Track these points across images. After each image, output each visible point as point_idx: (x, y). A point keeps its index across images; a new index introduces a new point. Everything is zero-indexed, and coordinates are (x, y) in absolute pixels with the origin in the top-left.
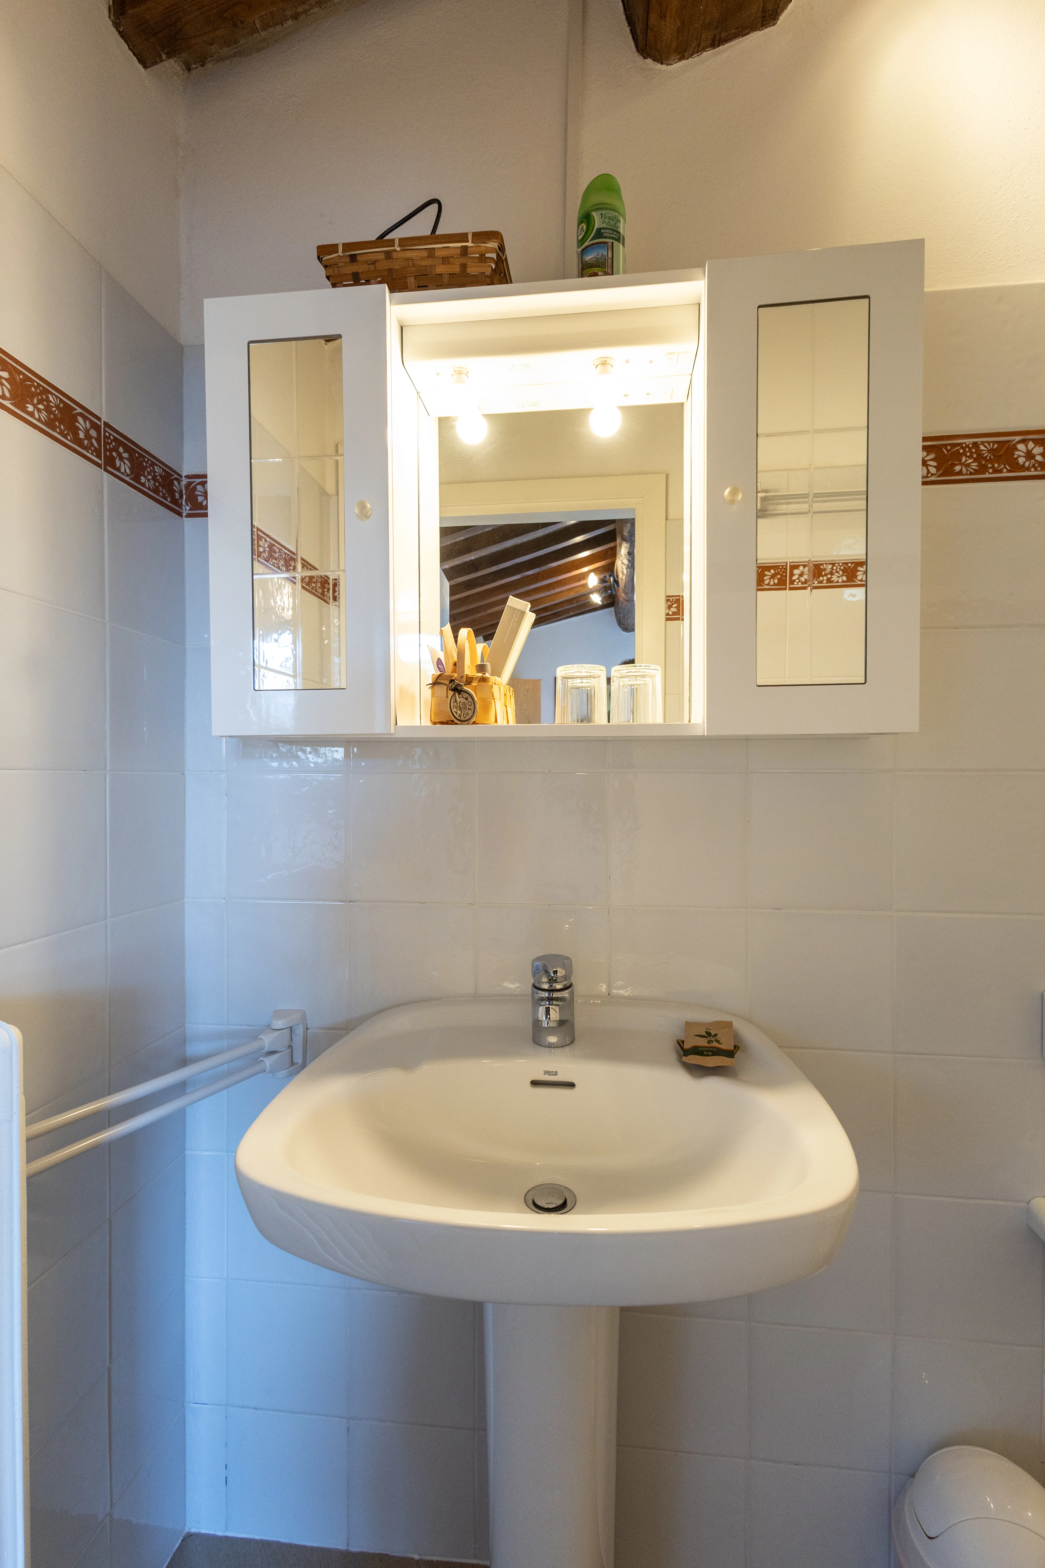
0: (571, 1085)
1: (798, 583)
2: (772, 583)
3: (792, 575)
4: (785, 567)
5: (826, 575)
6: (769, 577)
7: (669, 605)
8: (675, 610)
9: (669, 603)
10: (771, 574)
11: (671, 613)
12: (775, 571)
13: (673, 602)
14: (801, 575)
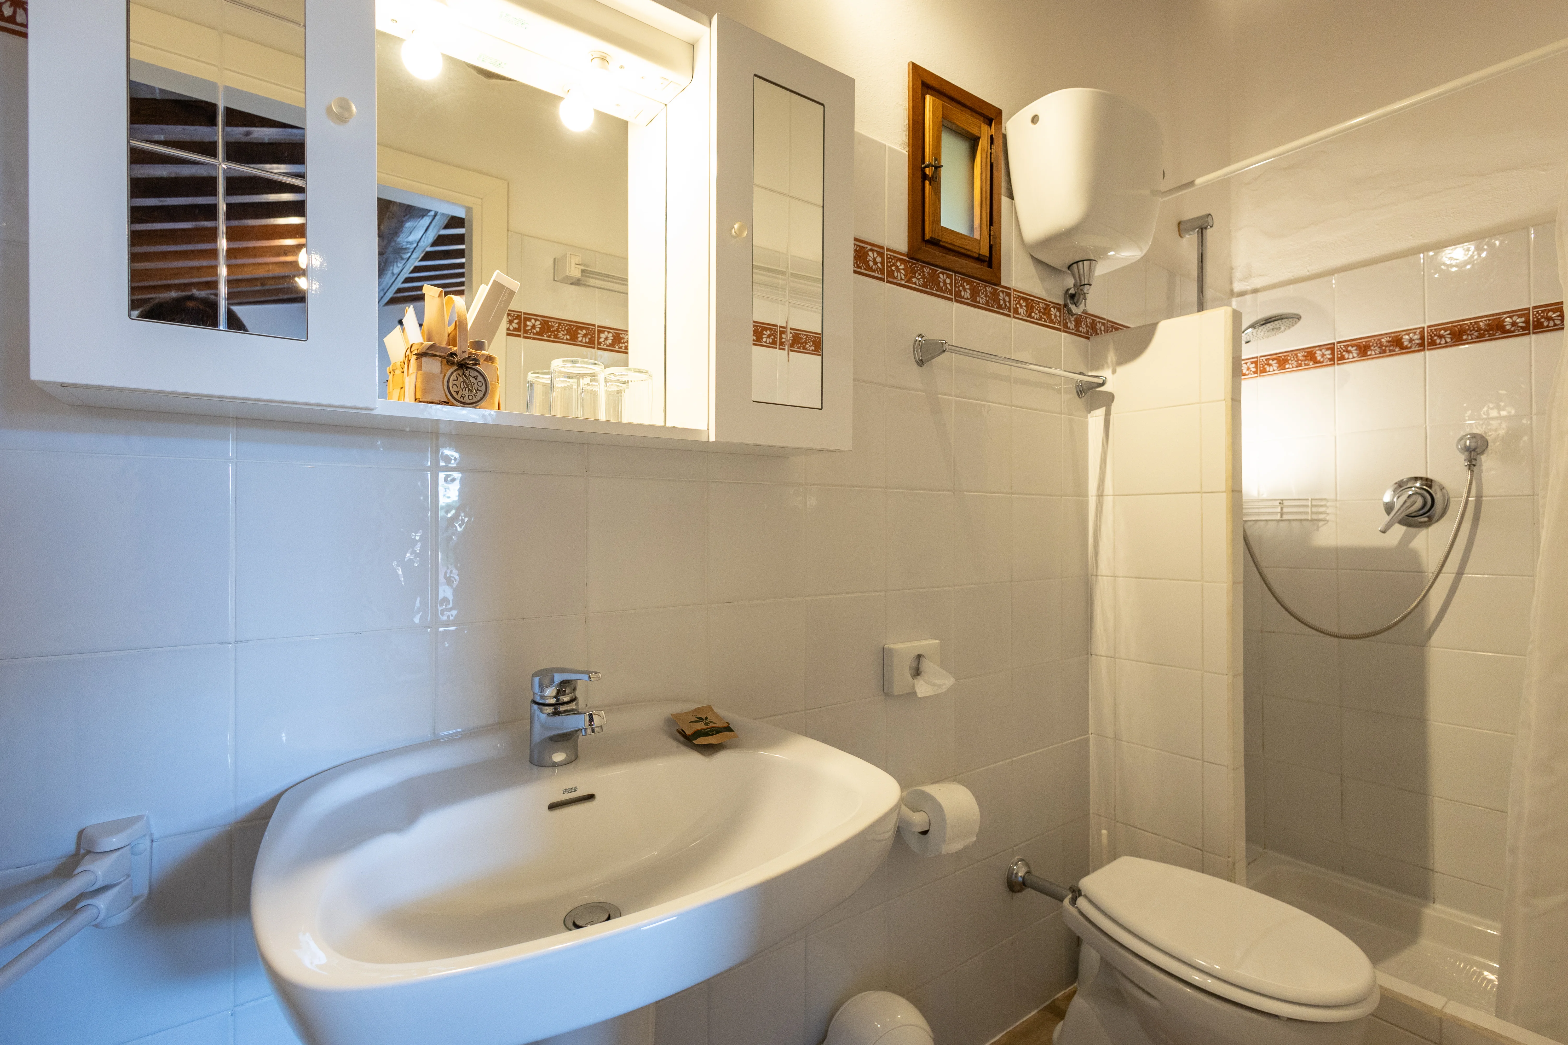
0: (591, 797)
1: (604, 345)
2: (584, 341)
3: (599, 338)
4: (594, 330)
5: (624, 343)
6: (582, 335)
7: (510, 320)
8: (516, 326)
9: (510, 317)
10: (583, 333)
11: (511, 328)
12: (586, 331)
13: (514, 317)
14: (606, 339)
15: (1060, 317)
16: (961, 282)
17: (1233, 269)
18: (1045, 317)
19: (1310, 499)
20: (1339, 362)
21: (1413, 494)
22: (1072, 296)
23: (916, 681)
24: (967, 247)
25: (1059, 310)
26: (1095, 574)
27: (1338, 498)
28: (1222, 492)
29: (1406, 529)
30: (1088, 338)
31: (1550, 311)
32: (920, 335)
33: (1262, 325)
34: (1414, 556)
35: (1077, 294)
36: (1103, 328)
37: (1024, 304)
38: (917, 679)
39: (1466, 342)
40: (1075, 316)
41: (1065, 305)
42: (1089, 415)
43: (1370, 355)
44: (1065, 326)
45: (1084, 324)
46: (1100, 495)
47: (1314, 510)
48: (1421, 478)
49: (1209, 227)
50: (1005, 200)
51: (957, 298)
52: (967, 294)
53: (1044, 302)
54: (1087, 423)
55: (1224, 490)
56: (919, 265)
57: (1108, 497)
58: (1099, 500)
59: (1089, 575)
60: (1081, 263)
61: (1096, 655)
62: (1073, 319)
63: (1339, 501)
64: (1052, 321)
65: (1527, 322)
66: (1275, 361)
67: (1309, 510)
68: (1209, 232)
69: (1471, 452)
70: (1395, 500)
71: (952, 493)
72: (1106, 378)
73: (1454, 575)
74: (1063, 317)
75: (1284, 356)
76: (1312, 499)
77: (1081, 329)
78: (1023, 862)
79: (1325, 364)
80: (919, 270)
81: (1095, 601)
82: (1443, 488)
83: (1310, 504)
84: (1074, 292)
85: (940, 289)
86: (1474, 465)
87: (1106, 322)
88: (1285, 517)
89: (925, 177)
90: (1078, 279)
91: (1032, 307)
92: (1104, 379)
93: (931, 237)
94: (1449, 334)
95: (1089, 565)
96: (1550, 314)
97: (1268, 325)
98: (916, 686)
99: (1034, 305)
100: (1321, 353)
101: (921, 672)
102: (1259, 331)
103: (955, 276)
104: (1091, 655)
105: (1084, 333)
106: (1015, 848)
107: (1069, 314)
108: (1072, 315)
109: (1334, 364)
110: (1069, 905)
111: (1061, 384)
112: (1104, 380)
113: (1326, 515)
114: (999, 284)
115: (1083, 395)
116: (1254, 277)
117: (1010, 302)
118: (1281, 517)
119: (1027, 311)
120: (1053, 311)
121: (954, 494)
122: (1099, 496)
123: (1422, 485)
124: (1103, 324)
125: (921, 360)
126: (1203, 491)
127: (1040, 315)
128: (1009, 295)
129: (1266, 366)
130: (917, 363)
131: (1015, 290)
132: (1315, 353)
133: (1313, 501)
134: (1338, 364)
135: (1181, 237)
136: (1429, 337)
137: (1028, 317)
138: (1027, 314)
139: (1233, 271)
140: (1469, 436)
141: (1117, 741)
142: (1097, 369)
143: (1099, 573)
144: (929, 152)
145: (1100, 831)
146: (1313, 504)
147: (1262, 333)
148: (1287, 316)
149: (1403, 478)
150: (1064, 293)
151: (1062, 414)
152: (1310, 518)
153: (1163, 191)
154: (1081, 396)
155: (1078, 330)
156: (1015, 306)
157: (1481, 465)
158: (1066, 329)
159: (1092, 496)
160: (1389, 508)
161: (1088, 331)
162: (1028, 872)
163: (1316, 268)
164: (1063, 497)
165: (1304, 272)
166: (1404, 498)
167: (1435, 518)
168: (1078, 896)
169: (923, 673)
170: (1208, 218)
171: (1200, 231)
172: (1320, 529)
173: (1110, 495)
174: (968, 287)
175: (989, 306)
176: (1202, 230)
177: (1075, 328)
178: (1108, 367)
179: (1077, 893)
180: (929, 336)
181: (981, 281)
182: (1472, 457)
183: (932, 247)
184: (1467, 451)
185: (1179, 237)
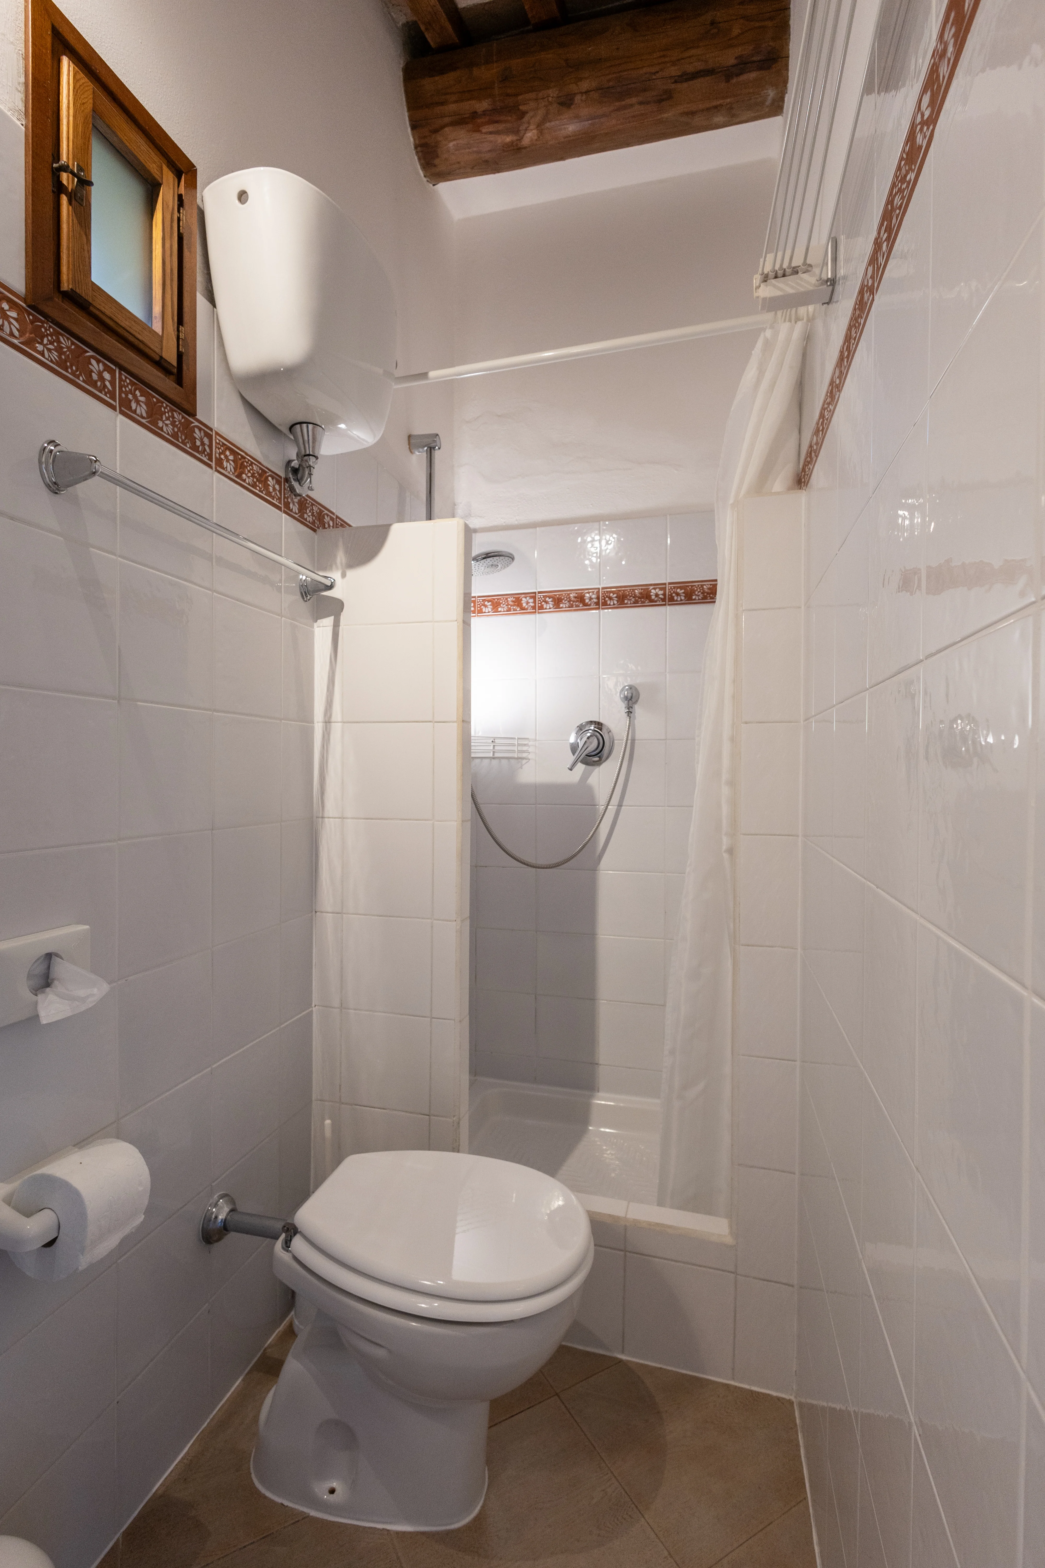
15: (280, 491)
16: (130, 387)
17: (455, 505)
18: (260, 485)
19: (517, 738)
20: (539, 611)
21: (590, 736)
22: (295, 471)
23: (40, 997)
24: (140, 337)
25: (278, 482)
26: (321, 815)
27: (537, 738)
28: (454, 722)
29: (585, 768)
30: (315, 531)
31: (678, 588)
32: (51, 442)
33: (484, 558)
34: (590, 791)
35: (301, 468)
36: (331, 524)
37: (231, 458)
38: (44, 992)
39: (627, 605)
40: (299, 498)
41: (287, 480)
42: (315, 625)
43: (562, 608)
44: (287, 505)
45: (310, 512)
46: (328, 722)
47: (520, 748)
48: (595, 722)
49: (437, 447)
50: (201, 301)
51: (123, 408)
52: (142, 410)
53: (260, 466)
54: (313, 633)
55: (455, 720)
56: (48, 328)
57: (336, 724)
58: (326, 728)
59: (315, 818)
60: (304, 426)
61: (322, 912)
62: (296, 500)
63: (538, 741)
64: (269, 494)
65: (664, 595)
66: (490, 603)
67: (515, 748)
68: (437, 454)
69: (629, 701)
70: (579, 741)
71: (116, 701)
72: (334, 580)
73: (616, 807)
74: (284, 494)
75: (498, 599)
76: (518, 738)
77: (306, 516)
78: (226, 1198)
79: (528, 611)
80: (51, 335)
81: (321, 848)
82: (610, 731)
83: (516, 743)
84: (297, 466)
85: (89, 381)
86: (631, 712)
87: (335, 517)
88: (497, 755)
89: (59, 188)
90: (302, 446)
91: (243, 466)
92: (333, 581)
93: (71, 289)
94: (616, 597)
95: (315, 806)
96: (678, 590)
97: (489, 560)
98: (40, 1006)
99: (245, 464)
100: (526, 600)
101: (53, 980)
102: (481, 564)
103: (120, 374)
104: (316, 912)
105: (309, 522)
106: (214, 1184)
107: (292, 492)
108: (295, 495)
109: (536, 612)
110: (282, 1251)
111: (280, 581)
112: (332, 583)
113: (528, 754)
114: (193, 414)
115: (308, 598)
116: (473, 517)
117: (210, 446)
118: (493, 755)
119: (235, 469)
120: (271, 482)
121: (119, 702)
122: (326, 722)
123: (595, 727)
124: (332, 519)
125: (55, 483)
126: (435, 720)
127: (253, 481)
128: (210, 437)
129: (482, 607)
130: (48, 486)
131: (217, 433)
132: (521, 600)
133: (519, 740)
134: (539, 613)
135: (411, 452)
136: (603, 598)
137: (237, 477)
138: (235, 471)
139: (456, 507)
140: (627, 687)
141: (343, 1010)
142: (325, 569)
143: (326, 815)
144: (68, 150)
145: (323, 1120)
146: (519, 742)
147: (483, 568)
148: (504, 553)
149: (581, 723)
150: (285, 464)
151: (282, 617)
152: (516, 757)
153: (396, 376)
154: (305, 599)
155: (302, 516)
156: (217, 455)
157: (635, 713)
158: (288, 511)
159: (318, 722)
160: (574, 748)
161: (314, 521)
162: (232, 1211)
163: (522, 519)
164: (283, 721)
165: (513, 520)
166: (585, 739)
167: (603, 758)
168: (293, 1235)
169: (56, 983)
170: (436, 438)
171: (429, 450)
172: (524, 767)
173: (338, 722)
174: (142, 399)
175: (178, 441)
176: (431, 449)
177: (299, 513)
178: (337, 569)
179: (292, 1231)
180: (67, 445)
181: (165, 400)
182: (630, 705)
183: (77, 310)
184: (626, 700)
185: (409, 452)
